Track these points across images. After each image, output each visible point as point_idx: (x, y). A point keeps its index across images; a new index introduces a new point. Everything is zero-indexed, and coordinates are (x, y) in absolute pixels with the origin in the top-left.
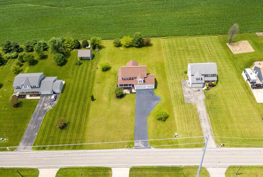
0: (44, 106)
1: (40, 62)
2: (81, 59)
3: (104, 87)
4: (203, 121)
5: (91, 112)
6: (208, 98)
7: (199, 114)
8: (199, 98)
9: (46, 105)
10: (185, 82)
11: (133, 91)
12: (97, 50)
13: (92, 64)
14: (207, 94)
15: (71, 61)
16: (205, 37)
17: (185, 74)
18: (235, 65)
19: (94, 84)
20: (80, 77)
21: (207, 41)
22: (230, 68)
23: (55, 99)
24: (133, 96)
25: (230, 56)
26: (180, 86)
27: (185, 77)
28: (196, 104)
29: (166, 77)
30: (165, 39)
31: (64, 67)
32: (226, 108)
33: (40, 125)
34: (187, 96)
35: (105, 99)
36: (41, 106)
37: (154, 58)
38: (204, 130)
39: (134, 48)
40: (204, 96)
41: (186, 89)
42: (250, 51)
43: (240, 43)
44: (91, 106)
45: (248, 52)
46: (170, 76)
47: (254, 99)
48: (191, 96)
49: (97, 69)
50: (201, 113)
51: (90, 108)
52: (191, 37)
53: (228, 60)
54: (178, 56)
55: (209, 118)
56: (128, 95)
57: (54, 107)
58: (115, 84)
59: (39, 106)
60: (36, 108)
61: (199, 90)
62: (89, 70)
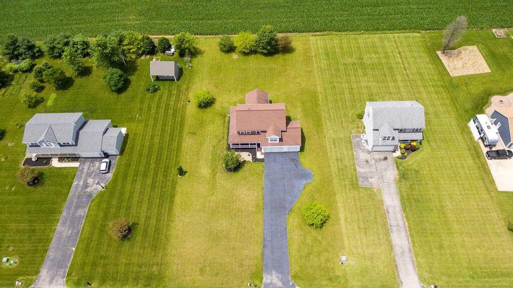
0: (87, 183)
1: (78, 81)
2: (158, 78)
3: (201, 144)
4: (394, 228)
5: (178, 199)
6: (403, 176)
7: (388, 212)
8: (387, 176)
9: (90, 181)
10: (358, 140)
11: (259, 155)
12: (187, 58)
13: (179, 91)
14: (401, 168)
15: (137, 82)
16: (396, 35)
17: (358, 120)
18: (454, 100)
19: (182, 136)
20: (156, 120)
21: (399, 44)
22: (445, 108)
23: (109, 169)
24: (259, 167)
25: (445, 80)
26: (349, 148)
27: (358, 128)
28: (380, 189)
29: (322, 125)
30: (318, 38)
31: (123, 95)
32: (440, 202)
33: (80, 227)
34: (362, 170)
35: (205, 171)
36: (81, 183)
37: (298, 80)
38: (398, 250)
39: (259, 55)
40: (396, 172)
41: (360, 154)
42: (481, 72)
43: (463, 52)
44: (177, 187)
45: (478, 72)
46: (328, 124)
47: (492, 182)
48: (371, 172)
49: (189, 102)
50: (390, 210)
51: (176, 192)
52: (368, 34)
53: (441, 89)
54: (345, 78)
55: (407, 224)
56: (249, 165)
57: (107, 188)
58: (223, 138)
59: (78, 185)
60: (72, 189)
61: (386, 158)
62: (172, 103)
